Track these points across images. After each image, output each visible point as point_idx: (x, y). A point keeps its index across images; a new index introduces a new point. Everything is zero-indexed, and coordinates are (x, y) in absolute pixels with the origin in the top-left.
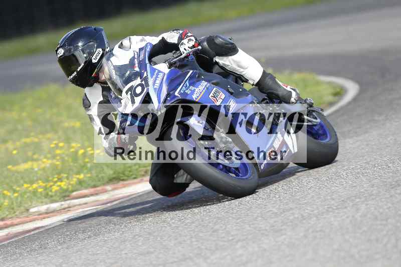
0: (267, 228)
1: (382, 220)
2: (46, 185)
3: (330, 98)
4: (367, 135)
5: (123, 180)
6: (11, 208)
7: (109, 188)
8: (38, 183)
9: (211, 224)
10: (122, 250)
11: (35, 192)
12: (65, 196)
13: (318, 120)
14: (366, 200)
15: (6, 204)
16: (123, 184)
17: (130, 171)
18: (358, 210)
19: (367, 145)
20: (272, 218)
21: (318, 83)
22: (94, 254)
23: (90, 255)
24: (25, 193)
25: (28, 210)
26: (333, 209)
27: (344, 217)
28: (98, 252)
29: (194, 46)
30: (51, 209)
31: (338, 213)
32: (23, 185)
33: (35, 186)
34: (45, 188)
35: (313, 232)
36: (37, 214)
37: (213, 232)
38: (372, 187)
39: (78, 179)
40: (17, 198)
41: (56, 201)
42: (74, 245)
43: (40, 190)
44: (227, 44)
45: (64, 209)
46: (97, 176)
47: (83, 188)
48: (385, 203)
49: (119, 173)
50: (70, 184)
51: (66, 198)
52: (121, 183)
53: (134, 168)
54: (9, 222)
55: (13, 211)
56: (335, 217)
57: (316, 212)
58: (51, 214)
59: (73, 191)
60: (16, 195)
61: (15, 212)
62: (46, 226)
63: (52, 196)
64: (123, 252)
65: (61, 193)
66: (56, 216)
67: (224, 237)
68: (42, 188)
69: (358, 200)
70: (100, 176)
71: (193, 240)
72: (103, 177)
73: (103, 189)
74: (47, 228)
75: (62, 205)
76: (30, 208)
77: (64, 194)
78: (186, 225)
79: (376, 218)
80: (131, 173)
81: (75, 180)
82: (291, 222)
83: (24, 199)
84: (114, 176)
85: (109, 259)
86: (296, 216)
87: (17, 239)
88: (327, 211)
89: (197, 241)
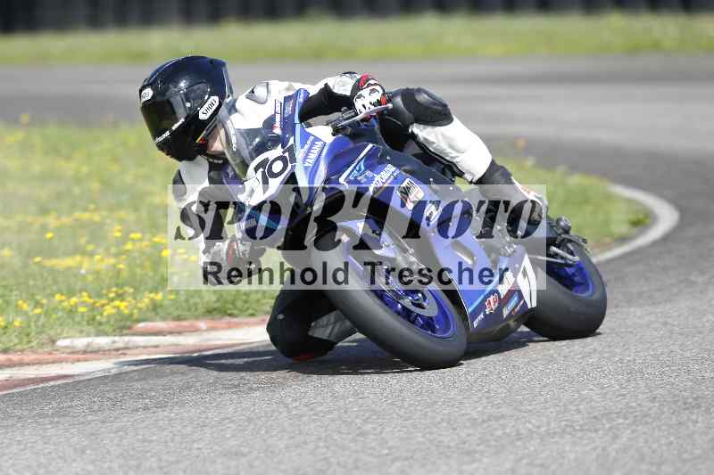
0: (452, 444)
1: (652, 464)
2: (94, 303)
3: (623, 229)
4: (669, 306)
5: (231, 315)
6: (25, 334)
7: (202, 325)
8: (82, 297)
9: (357, 421)
10: (194, 441)
11: (71, 312)
12: (123, 328)
13: (577, 258)
14: (634, 423)
15: (17, 323)
16: (229, 323)
17: (246, 302)
18: (615, 437)
19: (665, 324)
20: (465, 427)
21: (609, 198)
22: (144, 441)
23: (138, 440)
24: (55, 310)
25: (53, 342)
26: (575, 430)
27: (587, 449)
28: (154, 438)
29: (379, 102)
30: (95, 346)
31: (581, 438)
32: (53, 295)
33: (74, 300)
34: (93, 308)
35: (528, 464)
36: (68, 351)
37: (358, 435)
38: (652, 402)
39: (152, 300)
40: (39, 316)
41: (106, 334)
42: (116, 418)
43: (82, 309)
44: (435, 104)
45: (117, 350)
46: (187, 301)
47: (158, 318)
48: (666, 433)
49: (226, 302)
50: (136, 307)
51: (125, 331)
52: (228, 319)
53: (253, 297)
54: (15, 357)
55: (25, 340)
56: (574, 444)
57: (543, 429)
58: (92, 356)
59: (139, 321)
60: (38, 311)
61: (29, 342)
62: (78, 375)
63: (100, 324)
64: (196, 446)
65: (116, 320)
66: (99, 359)
67: (374, 449)
68: (86, 306)
69: (621, 421)
70: (192, 301)
71: (322, 444)
72: (196, 304)
73: (192, 326)
74: (77, 379)
75: (114, 342)
76: (59, 339)
77: (122, 324)
78: (314, 415)
79: (642, 459)
80: (247, 306)
81: (146, 300)
82: (496, 441)
83: (51, 321)
84: (217, 305)
85: (168, 453)
86: (508, 431)
87: (22, 389)
88: (564, 431)
89: (327, 448)
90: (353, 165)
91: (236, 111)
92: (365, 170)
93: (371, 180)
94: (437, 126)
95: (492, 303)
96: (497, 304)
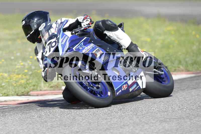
29: (89, 24)
90: (79, 44)
91: (52, 28)
92: (83, 45)
93: (83, 49)
94: (112, 31)
95: (125, 87)
96: (127, 87)
